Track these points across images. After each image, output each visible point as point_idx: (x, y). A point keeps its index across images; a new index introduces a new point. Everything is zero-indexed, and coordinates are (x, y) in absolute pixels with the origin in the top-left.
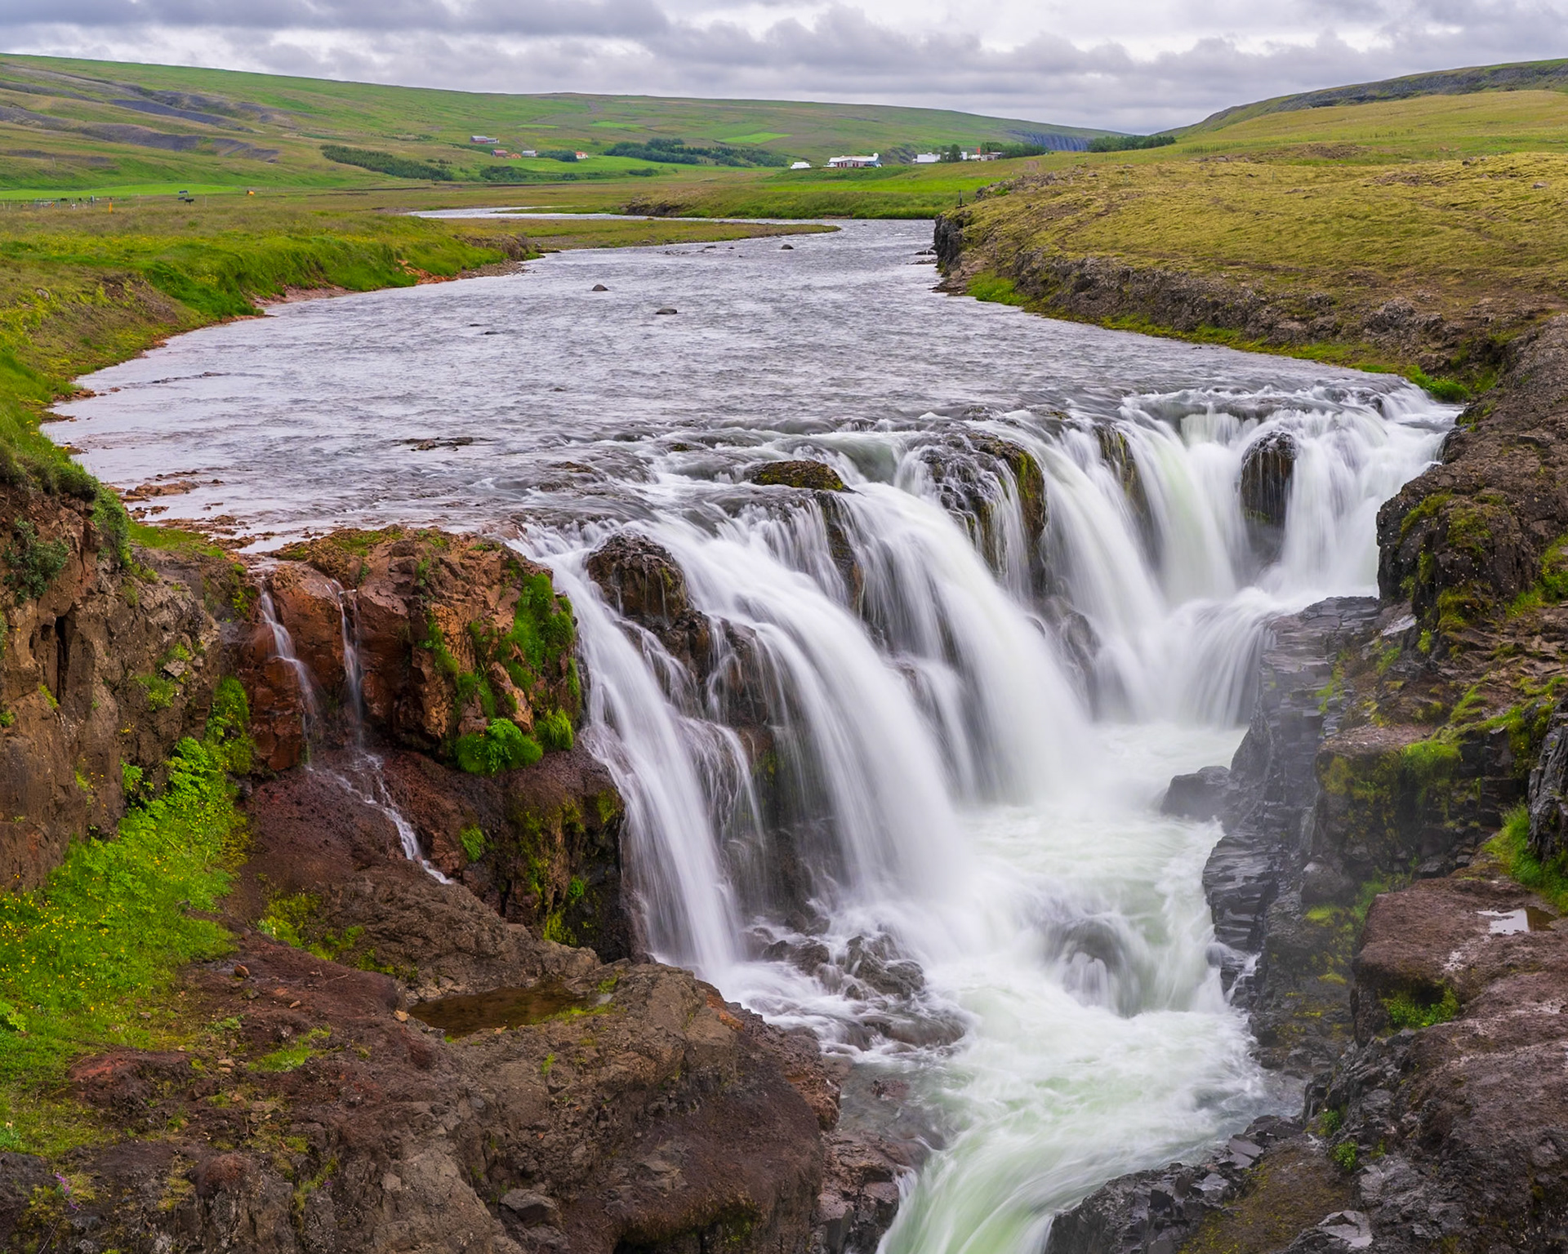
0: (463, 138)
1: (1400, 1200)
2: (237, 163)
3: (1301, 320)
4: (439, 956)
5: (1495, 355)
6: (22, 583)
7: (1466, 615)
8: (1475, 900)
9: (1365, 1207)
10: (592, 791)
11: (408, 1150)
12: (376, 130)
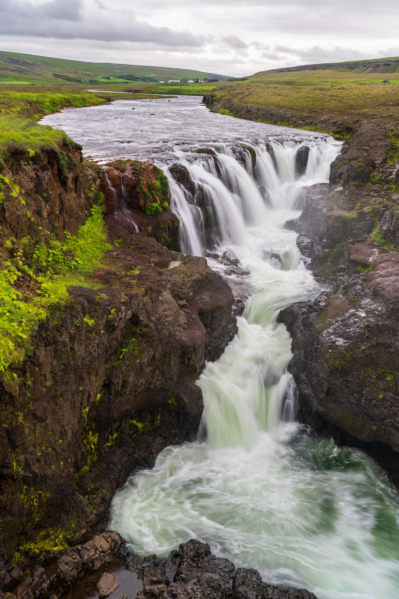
0: (84, 73)
1: (371, 307)
2: (33, 77)
3: (302, 121)
4: (150, 253)
5: (349, 130)
6: (70, 168)
7: (356, 187)
8: (372, 247)
9: (362, 308)
10: (174, 219)
11: (163, 291)
12: (64, 70)
